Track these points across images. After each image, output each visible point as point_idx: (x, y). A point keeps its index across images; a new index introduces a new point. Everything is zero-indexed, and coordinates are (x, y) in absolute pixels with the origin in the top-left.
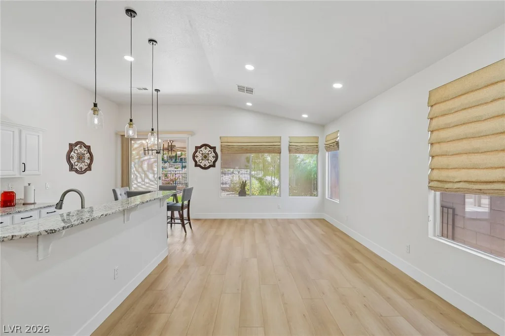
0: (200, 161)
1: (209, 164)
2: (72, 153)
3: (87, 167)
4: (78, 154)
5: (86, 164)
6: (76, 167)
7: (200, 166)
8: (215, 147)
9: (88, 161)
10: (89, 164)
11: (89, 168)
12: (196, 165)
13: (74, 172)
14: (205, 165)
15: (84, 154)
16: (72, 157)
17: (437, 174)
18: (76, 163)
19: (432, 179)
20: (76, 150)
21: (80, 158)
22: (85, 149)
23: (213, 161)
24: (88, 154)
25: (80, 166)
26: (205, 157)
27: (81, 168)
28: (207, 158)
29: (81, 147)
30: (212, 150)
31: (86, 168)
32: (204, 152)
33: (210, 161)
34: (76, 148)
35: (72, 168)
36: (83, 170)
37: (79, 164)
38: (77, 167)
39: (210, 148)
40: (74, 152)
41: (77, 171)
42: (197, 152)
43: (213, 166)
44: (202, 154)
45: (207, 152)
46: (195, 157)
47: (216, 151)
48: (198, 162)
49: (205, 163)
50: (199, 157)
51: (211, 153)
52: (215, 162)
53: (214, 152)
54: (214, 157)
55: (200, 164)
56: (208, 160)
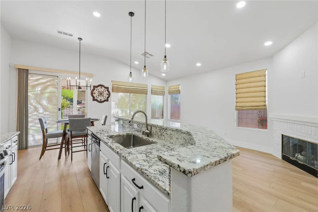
0: (97, 97)
1: (103, 99)
7: (97, 100)
12: (94, 100)
14: (101, 100)
17: (239, 104)
19: (237, 106)
23: (107, 97)
26: (101, 94)
28: (102, 95)
32: (100, 90)
39: (105, 88)
42: (95, 90)
43: (107, 100)
44: (99, 92)
45: (102, 90)
46: (93, 94)
47: (109, 90)
48: (95, 97)
49: (101, 98)
50: (96, 93)
51: (105, 92)
52: (108, 98)
53: (107, 91)
54: (107, 94)
55: (97, 99)
56: (103, 96)
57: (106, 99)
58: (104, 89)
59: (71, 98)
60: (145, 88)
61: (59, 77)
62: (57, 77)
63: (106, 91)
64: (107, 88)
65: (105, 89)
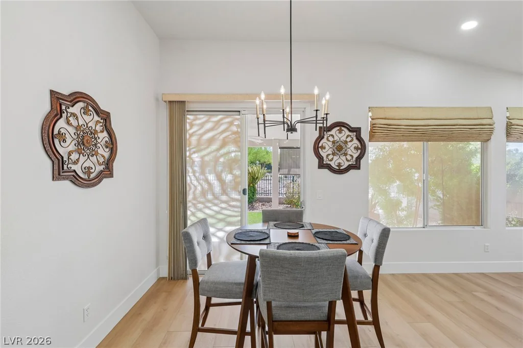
0: (330, 157)
1: (347, 164)
2: (61, 123)
3: (102, 168)
4: (78, 128)
5: (101, 160)
6: (74, 167)
7: (328, 167)
8: (360, 128)
9: (104, 153)
10: (109, 160)
11: (108, 171)
12: (322, 165)
13: (67, 183)
14: (339, 165)
15: (96, 131)
16: (62, 137)
18: (74, 156)
20: (74, 115)
21: (85, 142)
22: (96, 118)
23: (355, 156)
24: (105, 134)
25: (87, 164)
26: (340, 148)
27: (88, 171)
28: (343, 151)
29: (86, 111)
30: (353, 135)
31: (101, 172)
32: (336, 138)
33: (349, 157)
34: (71, 110)
35: (60, 170)
36: (92, 176)
37: (82, 159)
38: (77, 168)
39: (350, 131)
40: (68, 123)
41: (76, 180)
42: (323, 138)
43: (356, 166)
44: (333, 142)
45: (344, 138)
46: (320, 150)
47: (362, 136)
48: (325, 158)
49: (340, 161)
50: (327, 148)
51: (350, 141)
52: (359, 158)
53: (357, 139)
54: (357, 148)
55: (329, 162)
56: (346, 154)
57: (353, 162)
58: (348, 133)
59: (269, 163)
60: (484, 122)
61: (243, 112)
62: (238, 113)
63: (355, 138)
64: (357, 131)
65: (350, 134)
